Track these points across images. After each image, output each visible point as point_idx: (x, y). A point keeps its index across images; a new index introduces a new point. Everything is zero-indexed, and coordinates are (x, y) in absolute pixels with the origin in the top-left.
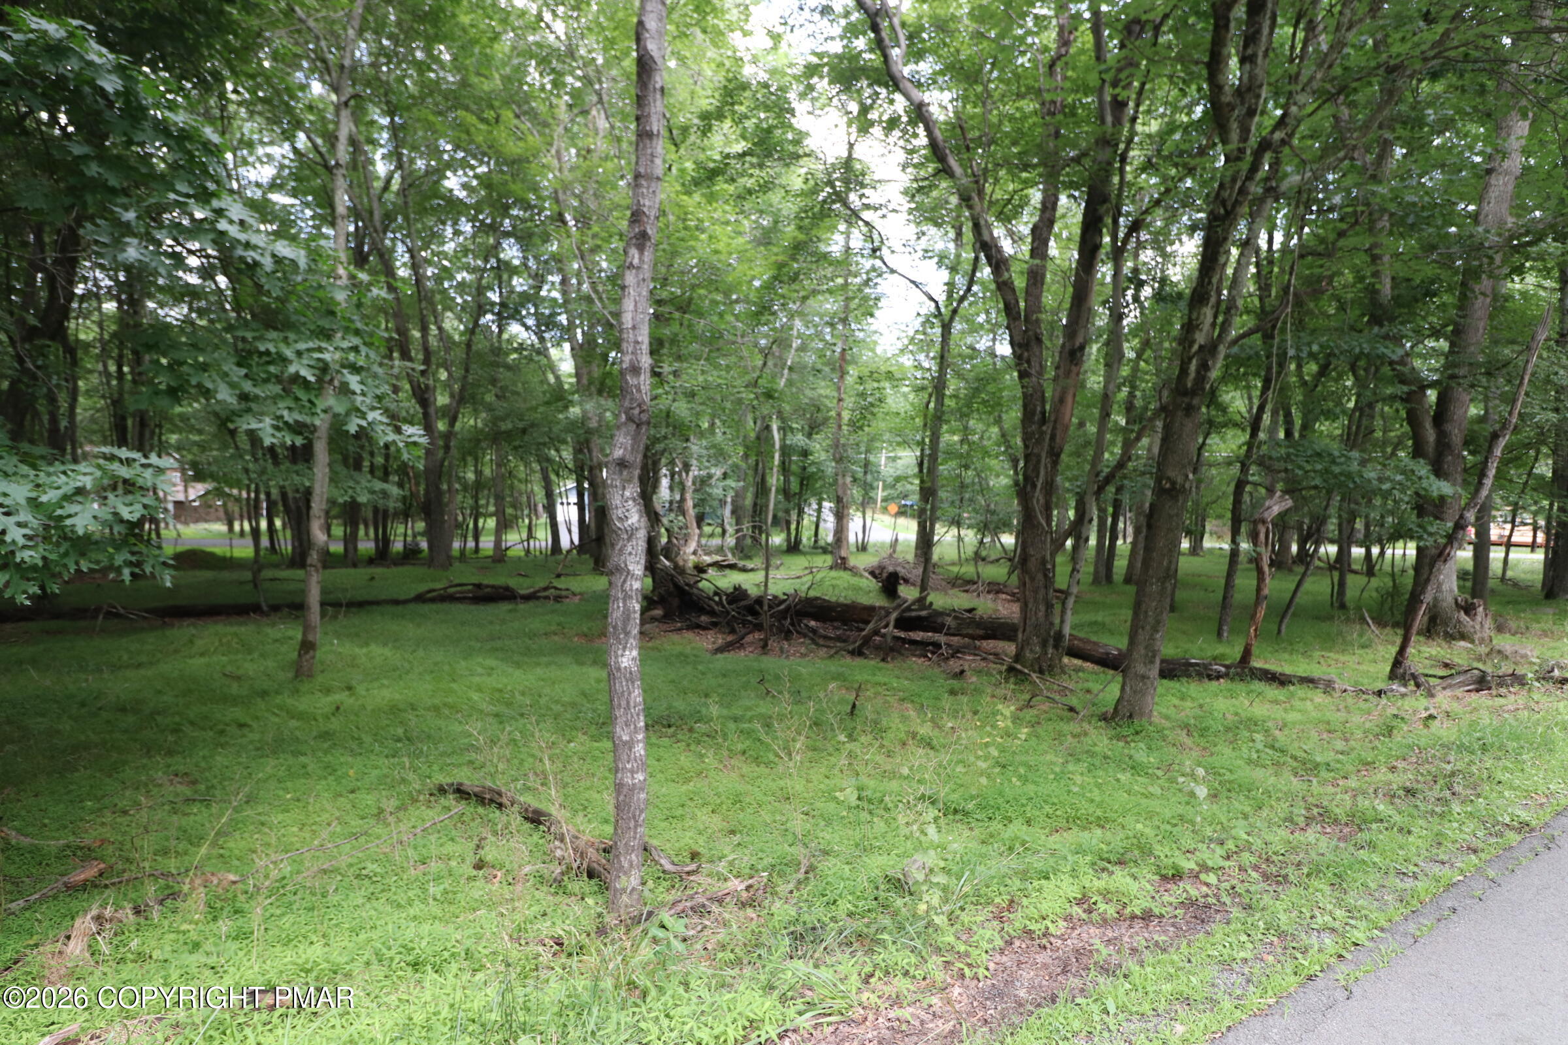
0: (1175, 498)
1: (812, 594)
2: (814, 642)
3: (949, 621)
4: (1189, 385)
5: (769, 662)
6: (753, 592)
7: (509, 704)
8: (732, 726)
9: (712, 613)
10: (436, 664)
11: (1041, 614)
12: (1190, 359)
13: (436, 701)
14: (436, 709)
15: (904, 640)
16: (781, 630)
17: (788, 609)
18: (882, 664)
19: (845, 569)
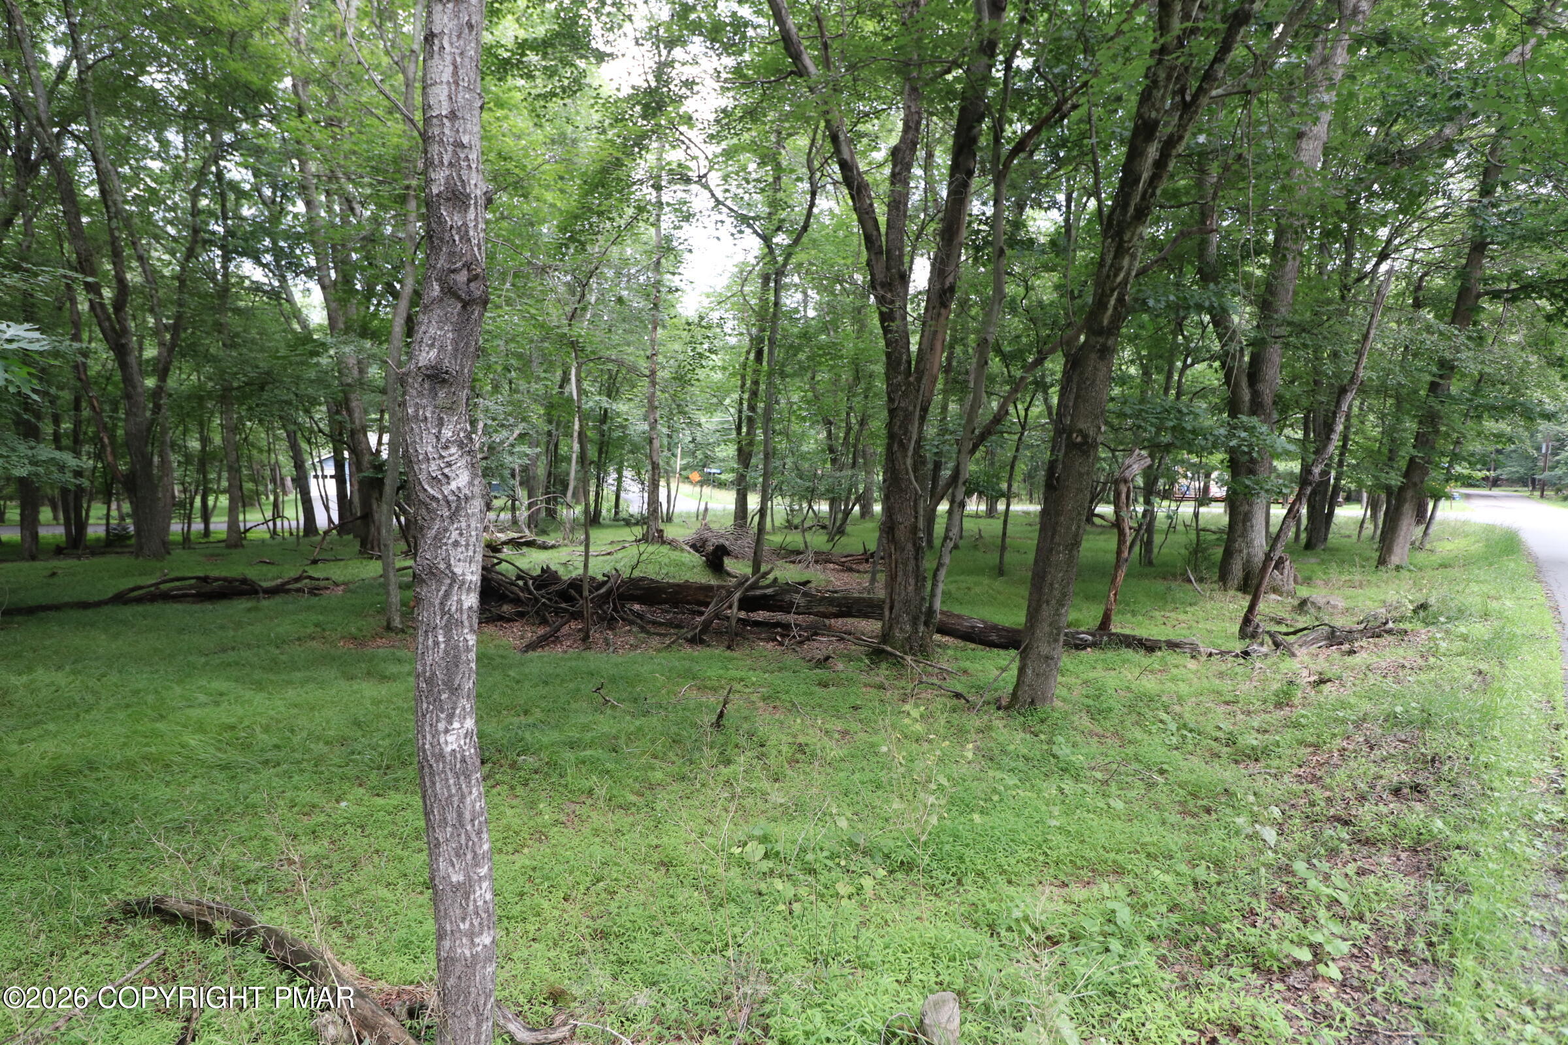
0: (1086, 454)
1: (637, 574)
2: (643, 629)
3: (798, 598)
4: (1105, 322)
5: (599, 660)
6: (565, 575)
7: (246, 747)
8: (569, 755)
9: (517, 601)
10: (136, 692)
11: (911, 588)
12: (1113, 291)
13: (131, 753)
14: (130, 765)
15: (743, 622)
16: (602, 619)
17: (609, 592)
18: (728, 653)
19: (664, 542)
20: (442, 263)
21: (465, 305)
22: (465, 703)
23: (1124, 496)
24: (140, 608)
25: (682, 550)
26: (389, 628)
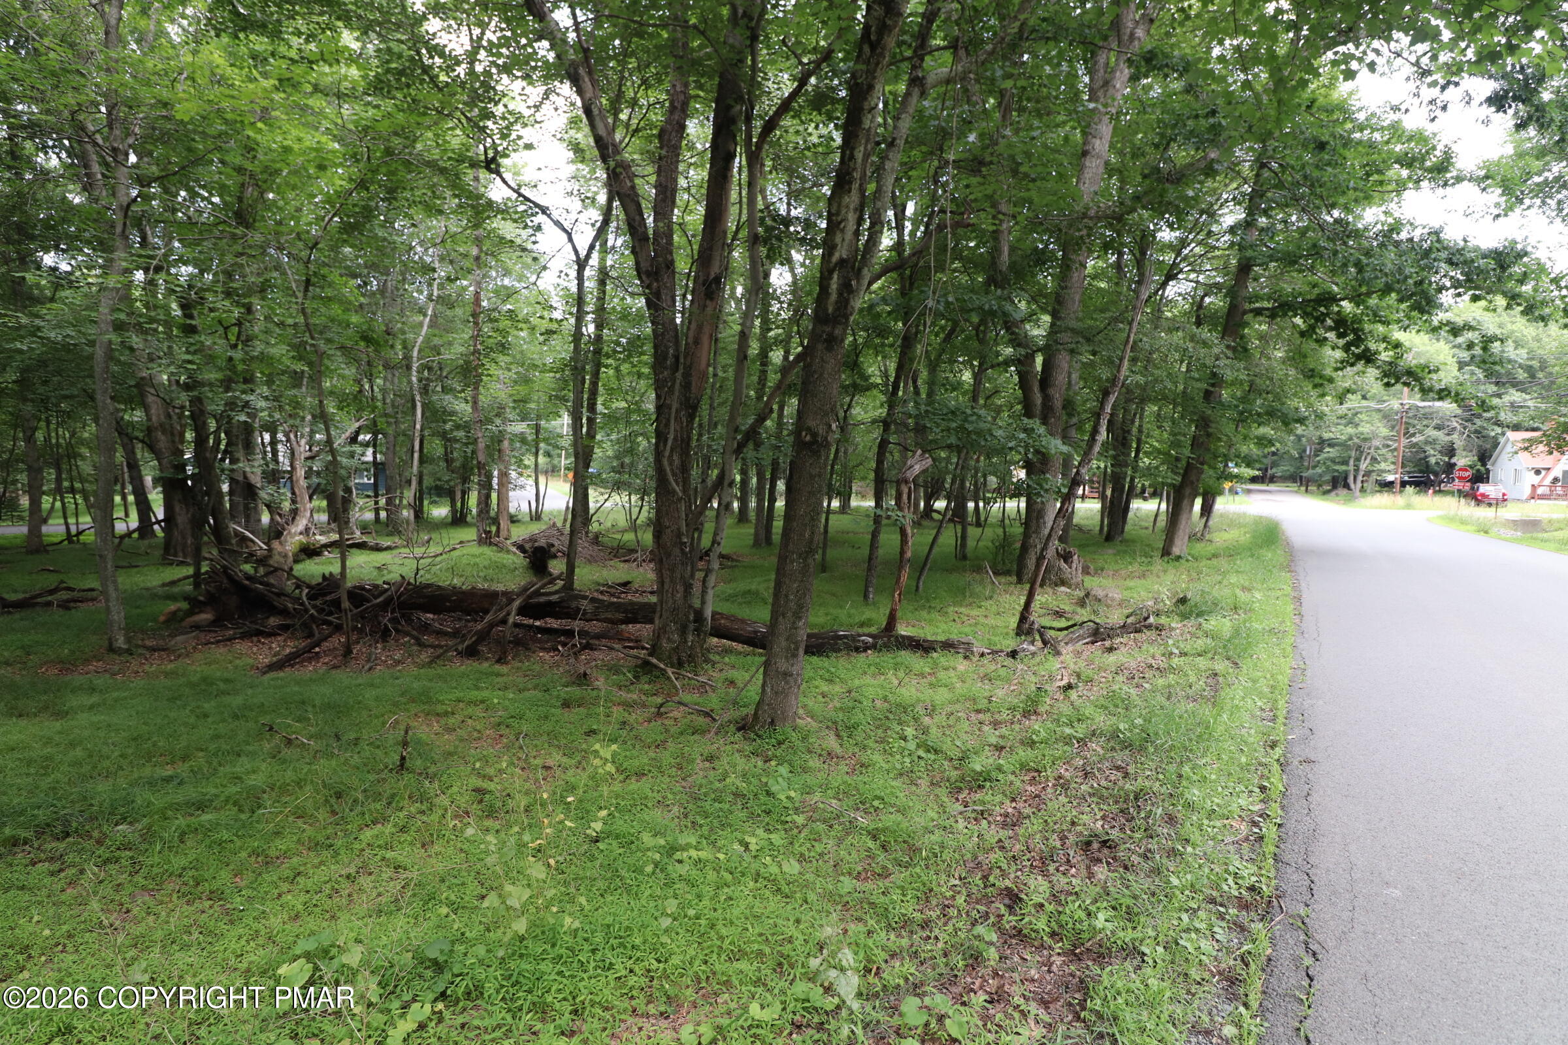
0: (816, 454)
2: (419, 641)
3: (585, 603)
4: (830, 310)
5: (342, 680)
6: (350, 582)
9: (284, 612)
11: (679, 595)
12: (831, 272)
16: (372, 632)
17: (389, 601)
18: (498, 668)
23: (905, 497)
25: (508, 552)
26: (111, 649)
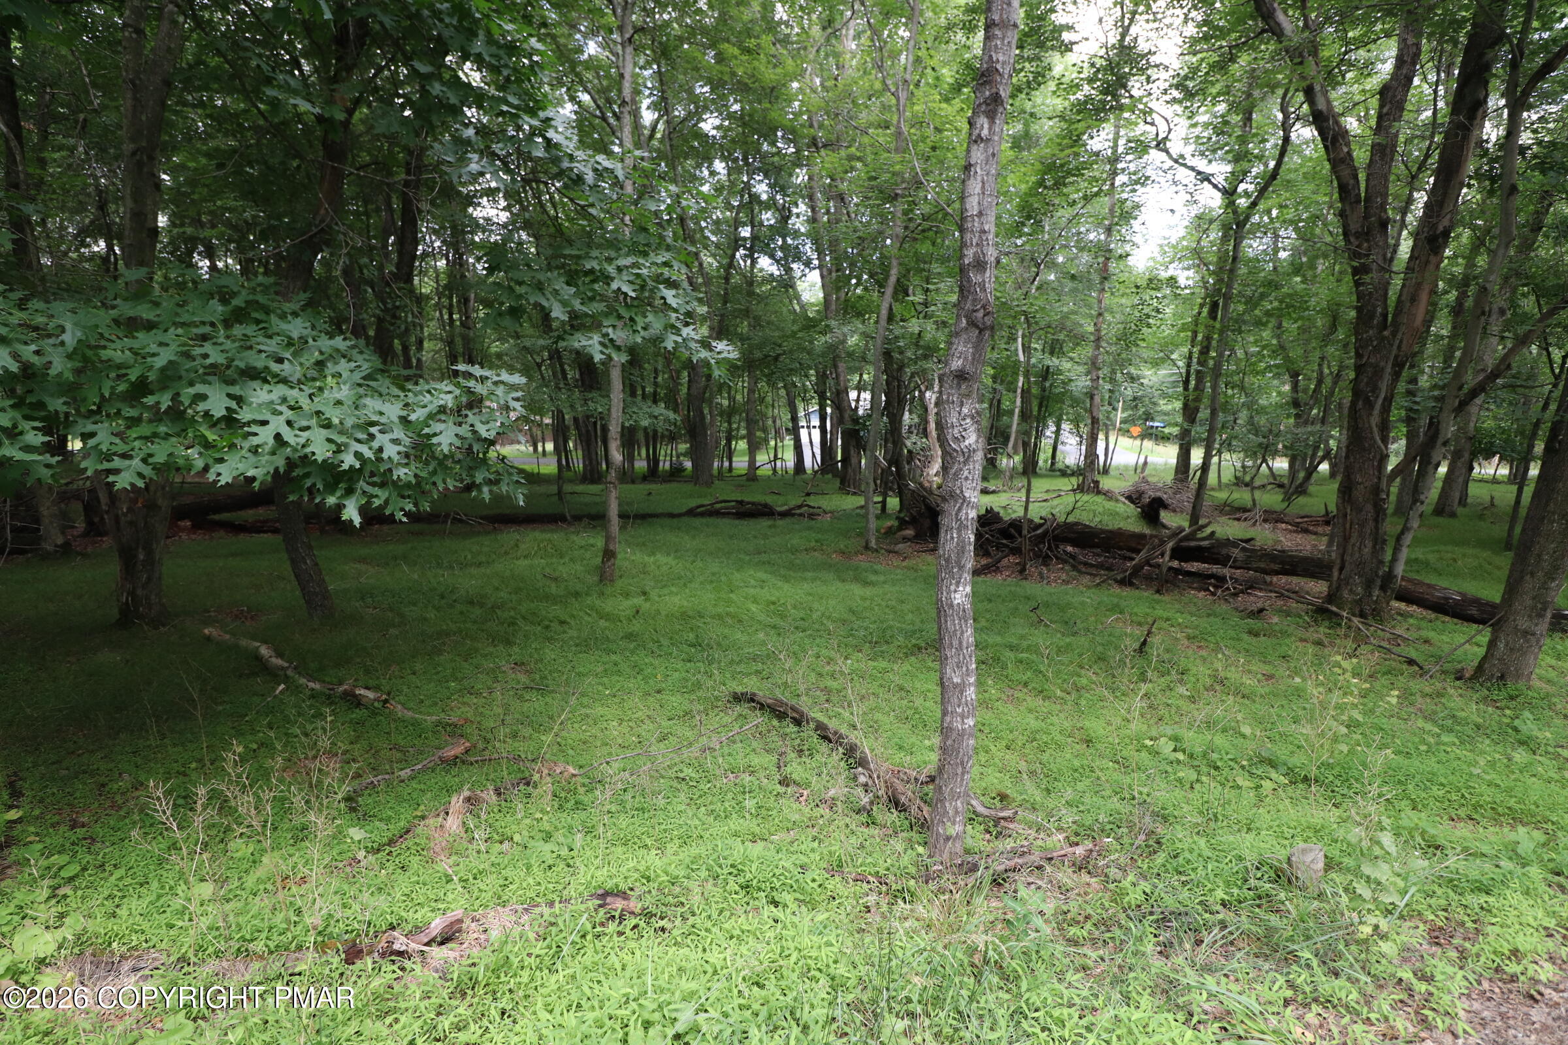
1: (1071, 519)
2: (1074, 568)
3: (1235, 552)
5: (1033, 588)
6: (1006, 516)
7: (783, 617)
8: (1009, 655)
10: (713, 574)
13: (720, 610)
14: (720, 617)
15: (1177, 571)
16: (1037, 556)
17: (1046, 533)
18: (1157, 596)
19: (1099, 492)
20: (968, 306)
21: (981, 331)
22: (967, 576)
24: (704, 520)
25: (1117, 501)
26: (867, 547)
